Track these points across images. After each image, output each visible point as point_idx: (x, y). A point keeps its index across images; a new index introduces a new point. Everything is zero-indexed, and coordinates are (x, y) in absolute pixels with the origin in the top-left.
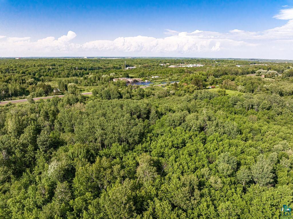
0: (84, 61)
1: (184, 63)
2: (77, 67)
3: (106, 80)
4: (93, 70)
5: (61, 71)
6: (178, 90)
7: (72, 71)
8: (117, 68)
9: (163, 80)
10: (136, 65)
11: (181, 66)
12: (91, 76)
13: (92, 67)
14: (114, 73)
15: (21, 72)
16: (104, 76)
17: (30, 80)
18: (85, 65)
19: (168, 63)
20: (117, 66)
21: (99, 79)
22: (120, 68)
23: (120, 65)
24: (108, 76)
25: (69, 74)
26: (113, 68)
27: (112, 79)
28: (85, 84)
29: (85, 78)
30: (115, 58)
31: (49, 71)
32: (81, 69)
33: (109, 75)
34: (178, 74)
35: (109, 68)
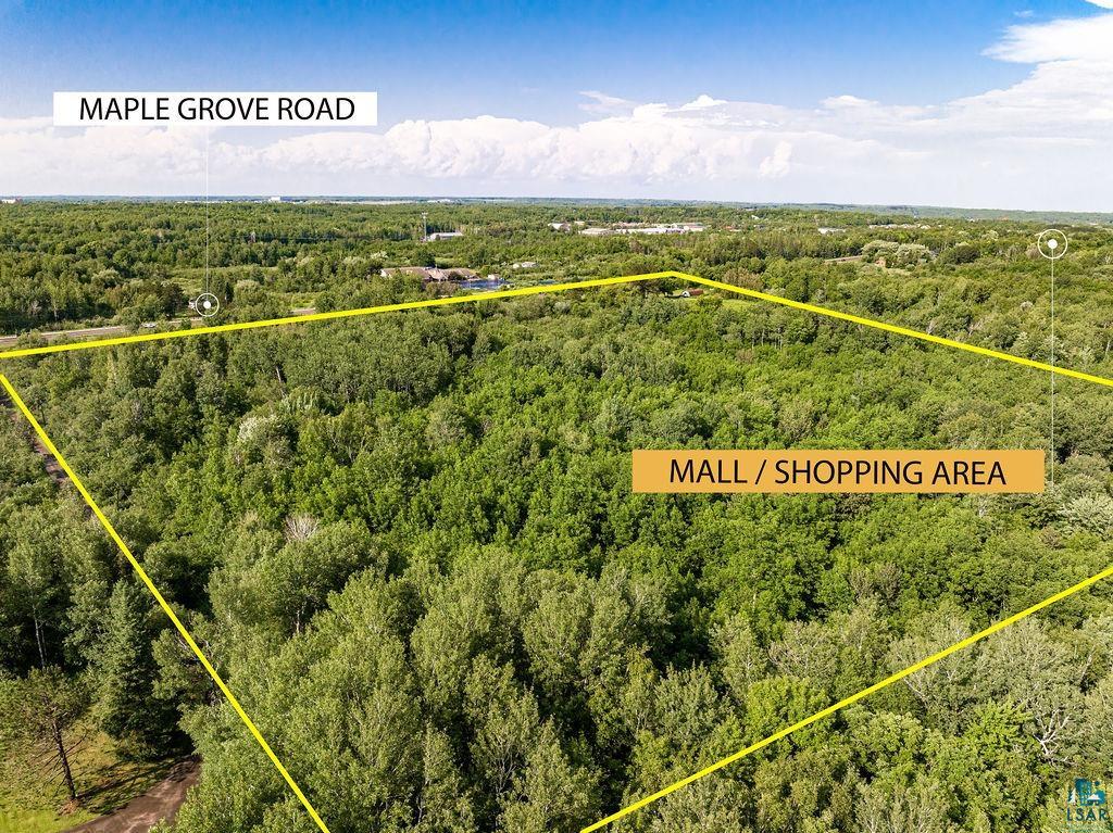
0: (275, 211)
1: (637, 221)
2: (253, 233)
3: (357, 271)
4: (309, 242)
5: (199, 244)
6: (584, 301)
7: (237, 246)
8: (395, 237)
9: (547, 273)
10: (463, 227)
11: (624, 231)
12: (305, 260)
13: (305, 233)
14: (384, 253)
15: (61, 246)
16: (348, 260)
17: (105, 273)
18: (281, 225)
19: (581, 219)
20: (395, 228)
21: (334, 271)
22: (408, 236)
23: (405, 226)
24: (365, 261)
25: (227, 255)
26: (382, 238)
27: (376, 268)
28: (289, 285)
29: (287, 269)
30: (389, 203)
31: (156, 247)
32: (268, 239)
33: (368, 258)
34: (602, 256)
35: (367, 237)
